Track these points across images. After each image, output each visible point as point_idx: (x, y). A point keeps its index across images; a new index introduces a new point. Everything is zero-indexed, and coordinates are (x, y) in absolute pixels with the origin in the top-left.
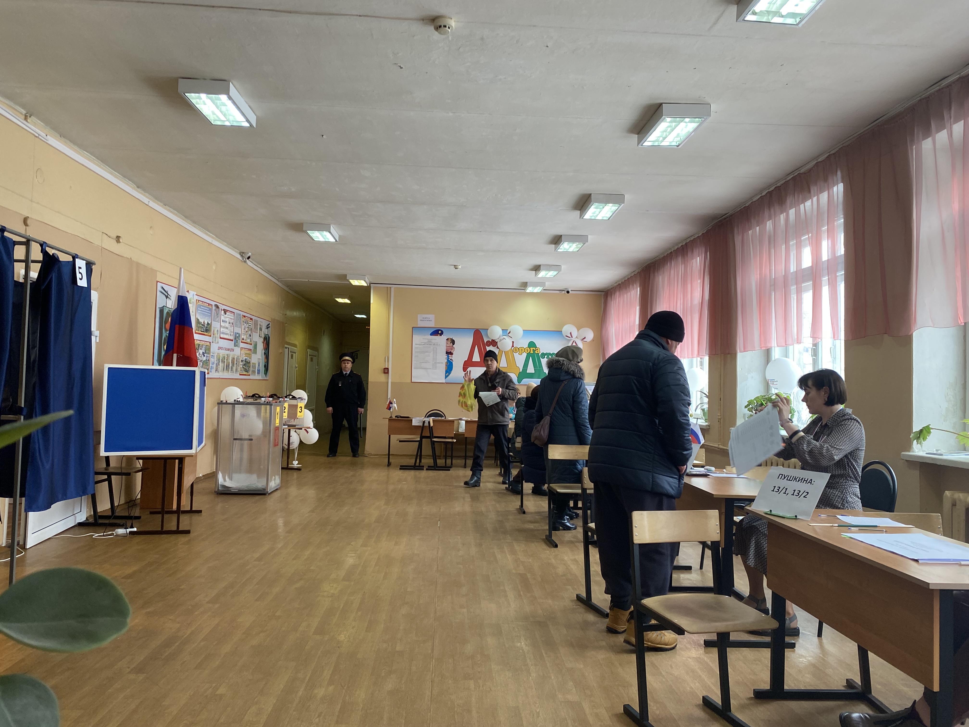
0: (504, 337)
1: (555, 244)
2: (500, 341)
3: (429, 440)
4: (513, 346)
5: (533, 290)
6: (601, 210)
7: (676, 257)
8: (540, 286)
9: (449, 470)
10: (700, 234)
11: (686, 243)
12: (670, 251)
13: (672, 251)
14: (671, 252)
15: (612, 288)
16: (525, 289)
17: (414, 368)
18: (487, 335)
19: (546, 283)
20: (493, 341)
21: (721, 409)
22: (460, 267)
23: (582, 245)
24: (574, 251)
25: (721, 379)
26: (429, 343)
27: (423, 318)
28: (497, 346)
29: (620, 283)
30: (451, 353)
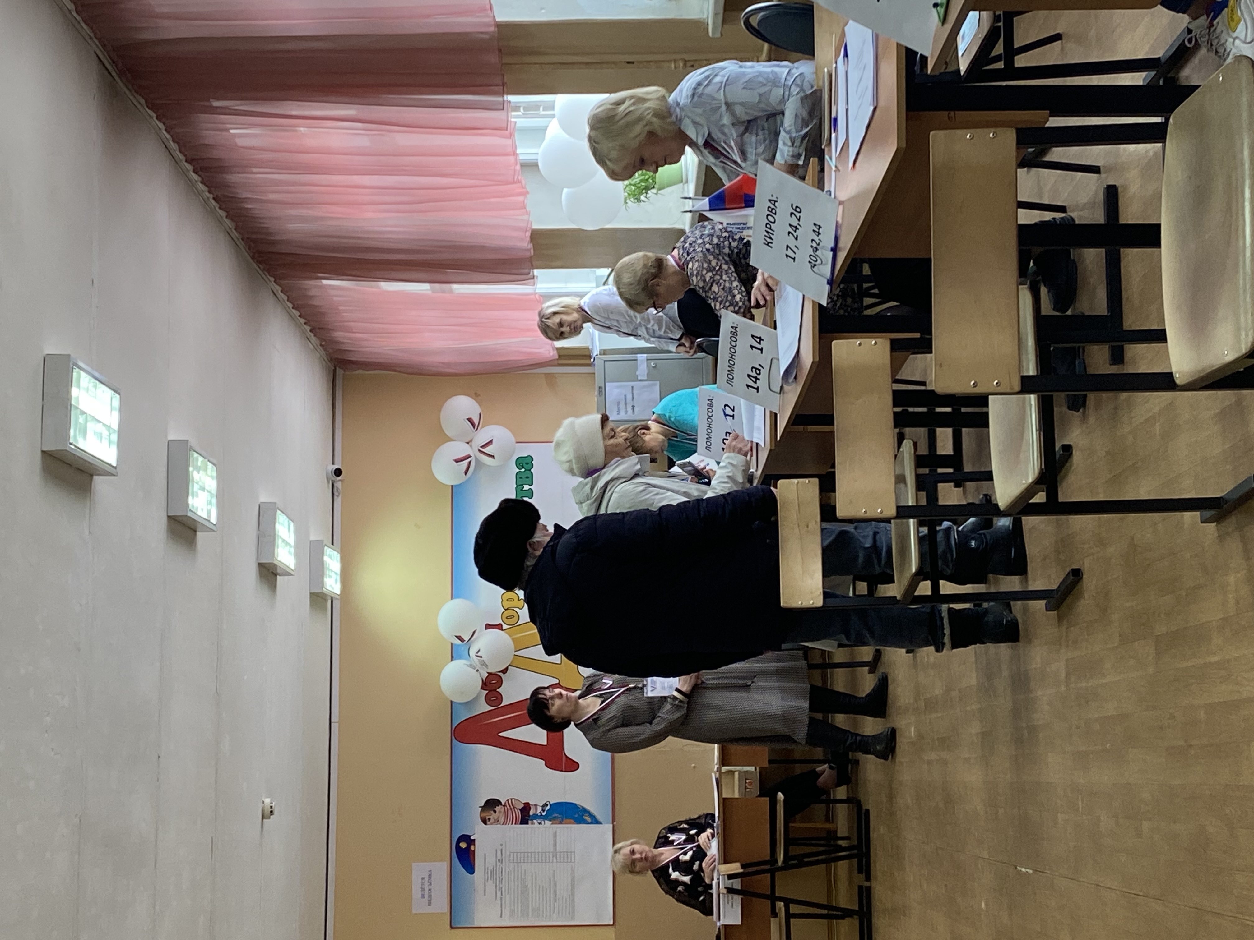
0: (473, 652)
1: (195, 531)
2: (487, 666)
3: (778, 875)
4: (499, 627)
5: (333, 574)
6: (89, 419)
7: (229, 186)
8: (322, 553)
9: (868, 811)
10: (161, 125)
11: (186, 161)
12: (213, 202)
13: (211, 196)
14: (214, 199)
15: (325, 350)
16: (332, 598)
17: (573, 918)
18: (468, 704)
19: (312, 538)
20: (485, 685)
21: (656, 62)
22: (267, 801)
23: (196, 455)
24: (214, 474)
25: (573, 63)
26: (496, 875)
27: (423, 896)
28: (500, 674)
29: (308, 328)
30: (527, 807)
